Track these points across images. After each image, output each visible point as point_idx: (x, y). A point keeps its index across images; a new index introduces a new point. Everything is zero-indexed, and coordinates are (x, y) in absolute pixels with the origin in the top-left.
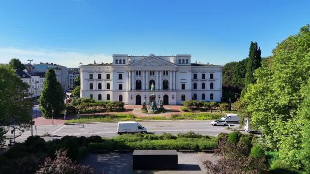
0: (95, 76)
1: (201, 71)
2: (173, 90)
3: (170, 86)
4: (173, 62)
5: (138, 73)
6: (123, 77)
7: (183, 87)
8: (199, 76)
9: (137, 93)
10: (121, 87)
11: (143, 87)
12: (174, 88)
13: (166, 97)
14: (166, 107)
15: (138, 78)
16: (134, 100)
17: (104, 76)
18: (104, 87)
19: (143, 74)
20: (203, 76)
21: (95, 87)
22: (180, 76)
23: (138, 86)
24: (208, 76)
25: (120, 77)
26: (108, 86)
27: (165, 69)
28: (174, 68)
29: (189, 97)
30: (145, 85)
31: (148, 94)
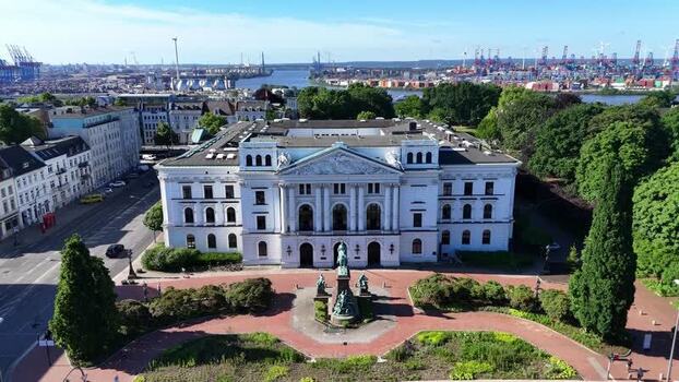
0: (198, 191)
1: (463, 175)
2: (391, 232)
3: (385, 223)
4: (392, 161)
5: (305, 189)
6: (267, 199)
7: (418, 220)
8: (458, 188)
9: (303, 239)
10: (261, 223)
11: (317, 225)
12: (395, 227)
13: (374, 250)
15: (305, 200)
16: (296, 256)
17: (219, 191)
18: (220, 216)
19: (317, 193)
20: (468, 188)
21: (199, 216)
22: (411, 194)
23: (305, 220)
24: (479, 188)
25: (260, 199)
26: (231, 215)
27: (373, 179)
28: (395, 178)
29: (430, 244)
30: (322, 218)
31: (329, 242)
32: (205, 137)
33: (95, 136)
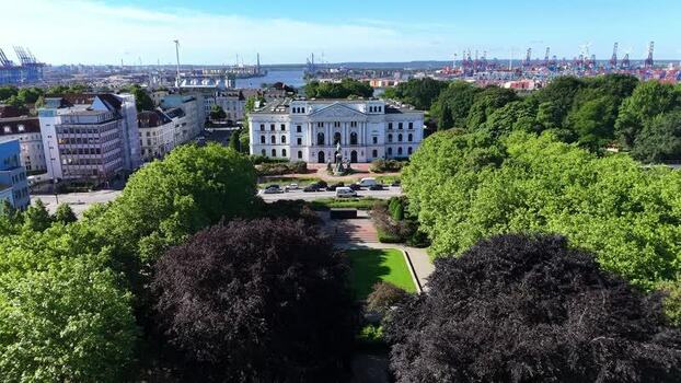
0: (268, 127)
1: (398, 119)
2: (362, 145)
3: (359, 141)
4: (362, 110)
5: (321, 124)
6: (303, 130)
7: (375, 139)
8: (396, 126)
9: (320, 149)
10: (299, 141)
11: (326, 141)
12: (364, 143)
13: (354, 154)
14: (354, 166)
15: (321, 130)
16: (316, 158)
17: (278, 127)
18: (278, 140)
19: (326, 126)
20: (401, 126)
21: (268, 140)
22: (371, 127)
23: (321, 140)
24: (406, 126)
25: (299, 129)
26: (284, 139)
27: (353, 119)
28: (364, 118)
29: (381, 152)
30: (329, 138)
31: (333, 150)
32: (261, 105)
33: (188, 107)
